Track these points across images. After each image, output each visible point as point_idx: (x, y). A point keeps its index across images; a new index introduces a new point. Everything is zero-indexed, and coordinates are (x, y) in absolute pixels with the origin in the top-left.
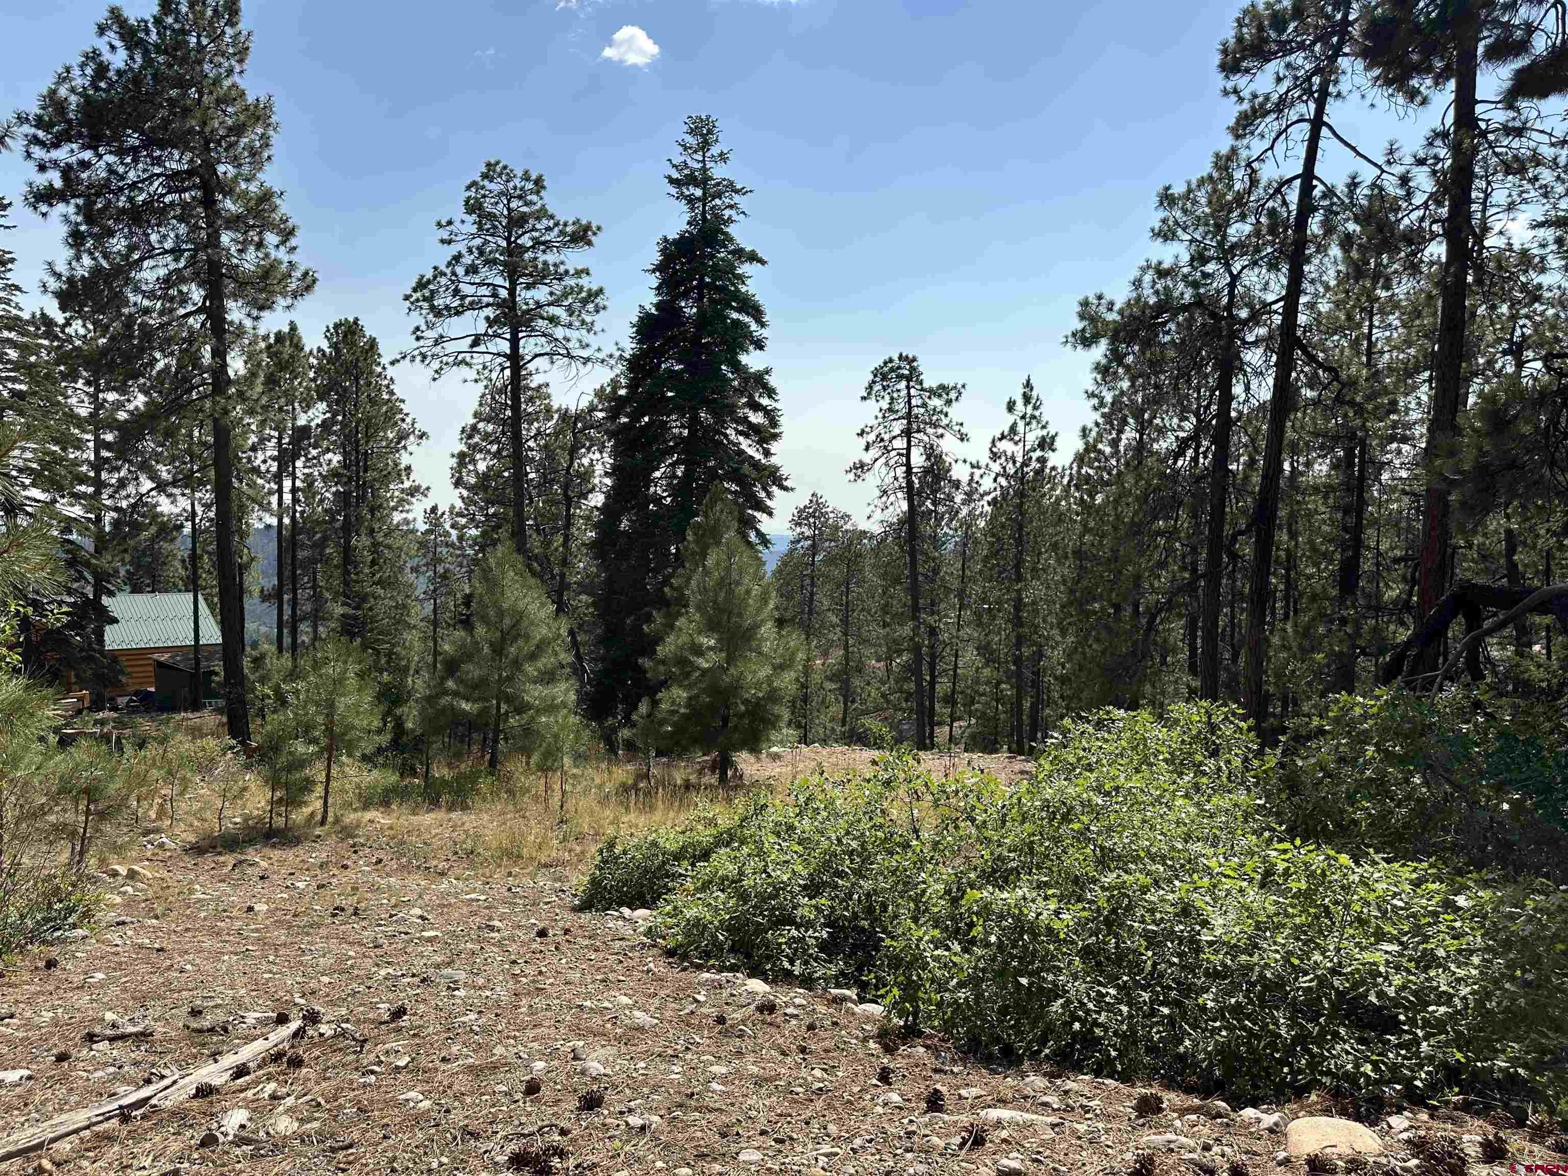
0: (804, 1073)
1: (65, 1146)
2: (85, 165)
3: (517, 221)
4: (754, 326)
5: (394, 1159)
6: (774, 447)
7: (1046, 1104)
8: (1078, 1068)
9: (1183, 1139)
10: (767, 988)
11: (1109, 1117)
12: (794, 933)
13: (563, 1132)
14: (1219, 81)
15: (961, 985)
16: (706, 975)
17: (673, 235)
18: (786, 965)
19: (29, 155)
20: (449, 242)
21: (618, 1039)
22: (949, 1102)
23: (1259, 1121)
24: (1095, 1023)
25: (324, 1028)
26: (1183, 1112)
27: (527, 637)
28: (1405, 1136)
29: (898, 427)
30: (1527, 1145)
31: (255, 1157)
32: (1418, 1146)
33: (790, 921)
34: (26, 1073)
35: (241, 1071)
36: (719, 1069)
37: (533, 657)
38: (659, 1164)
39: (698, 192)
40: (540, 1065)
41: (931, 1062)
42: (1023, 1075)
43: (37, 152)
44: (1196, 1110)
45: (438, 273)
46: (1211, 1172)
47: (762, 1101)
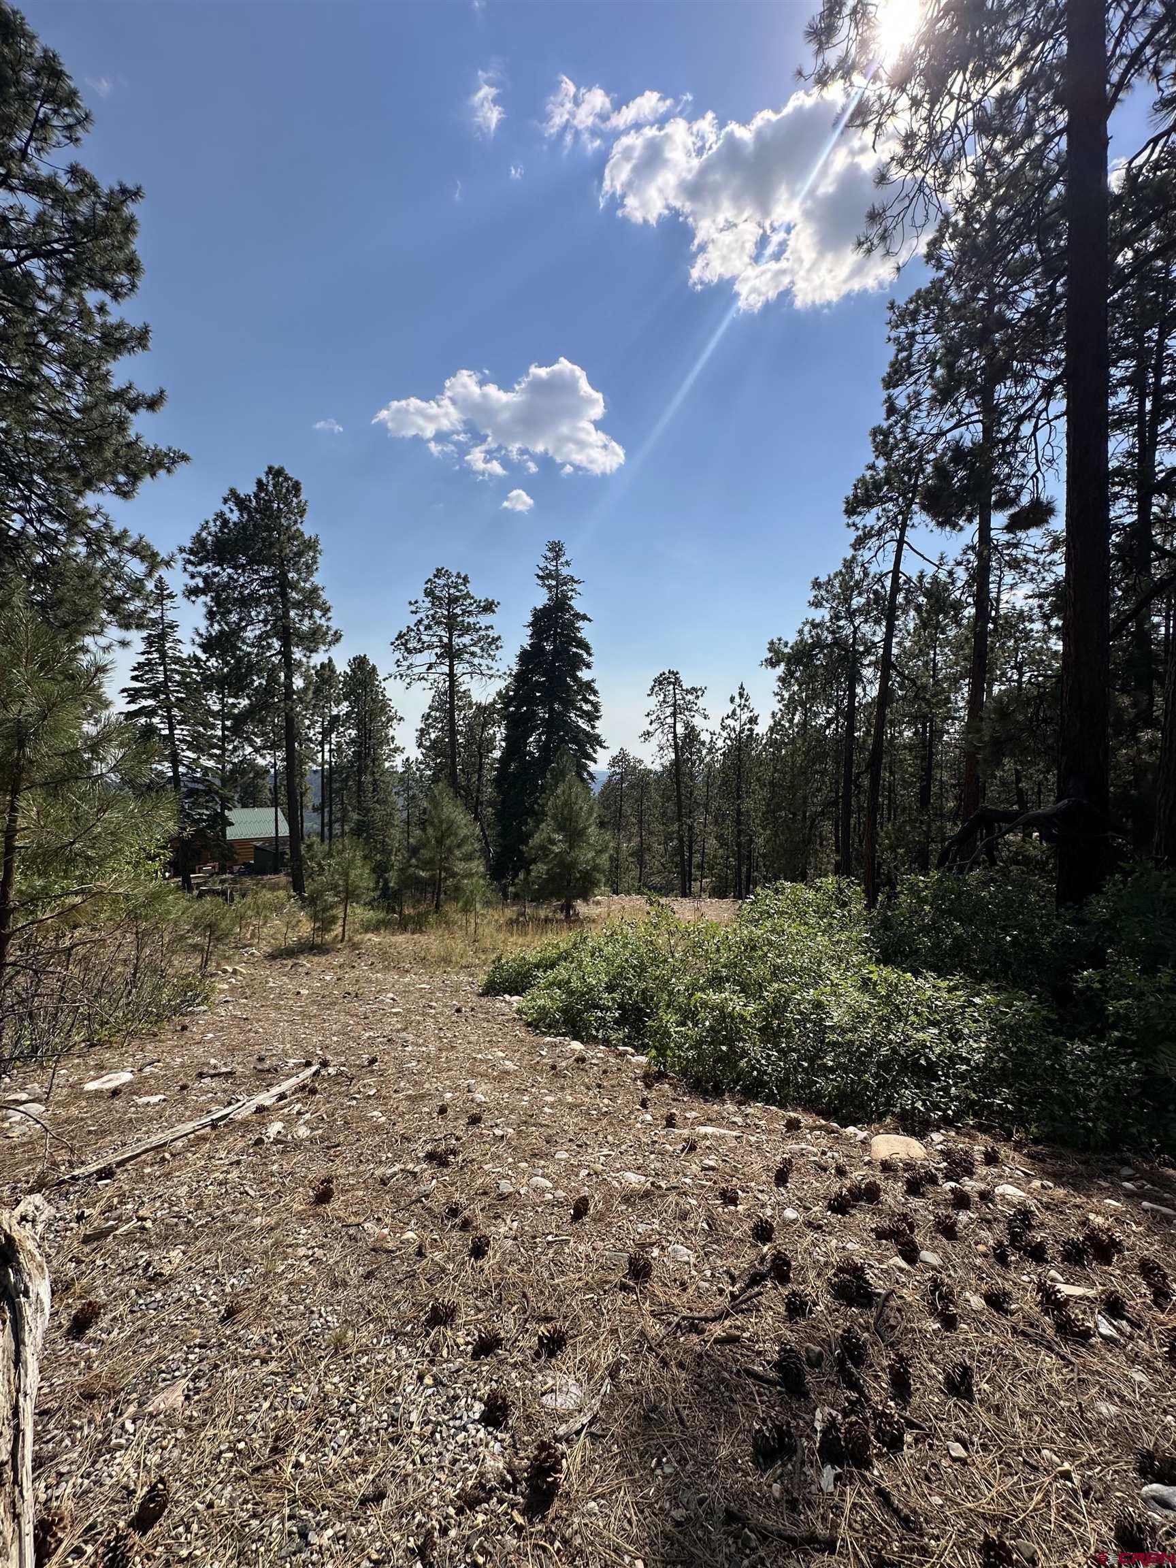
0: (598, 1101)
1: (179, 1144)
2: (216, 574)
3: (453, 600)
4: (585, 656)
5: (362, 1154)
6: (597, 723)
7: (734, 1123)
8: (756, 1098)
9: (810, 1148)
10: (582, 1047)
11: (771, 1132)
12: (599, 1014)
13: (458, 1139)
14: (845, 519)
15: (691, 1048)
16: (548, 1039)
17: (539, 607)
18: (594, 1033)
19: (185, 570)
20: (415, 613)
21: (494, 1079)
22: (678, 1120)
23: (856, 1135)
24: (765, 1072)
25: (332, 1070)
26: (812, 1129)
27: (456, 835)
28: (939, 1147)
29: (669, 711)
30: (1012, 1154)
31: (284, 1152)
32: (947, 1154)
33: (597, 1007)
34: (162, 1097)
35: (282, 1097)
36: (550, 1099)
37: (459, 846)
38: (510, 1160)
39: (554, 583)
40: (449, 1095)
41: (671, 1093)
42: (723, 1102)
43: (190, 568)
44: (820, 1128)
45: (409, 629)
46: (825, 1169)
47: (571, 1122)
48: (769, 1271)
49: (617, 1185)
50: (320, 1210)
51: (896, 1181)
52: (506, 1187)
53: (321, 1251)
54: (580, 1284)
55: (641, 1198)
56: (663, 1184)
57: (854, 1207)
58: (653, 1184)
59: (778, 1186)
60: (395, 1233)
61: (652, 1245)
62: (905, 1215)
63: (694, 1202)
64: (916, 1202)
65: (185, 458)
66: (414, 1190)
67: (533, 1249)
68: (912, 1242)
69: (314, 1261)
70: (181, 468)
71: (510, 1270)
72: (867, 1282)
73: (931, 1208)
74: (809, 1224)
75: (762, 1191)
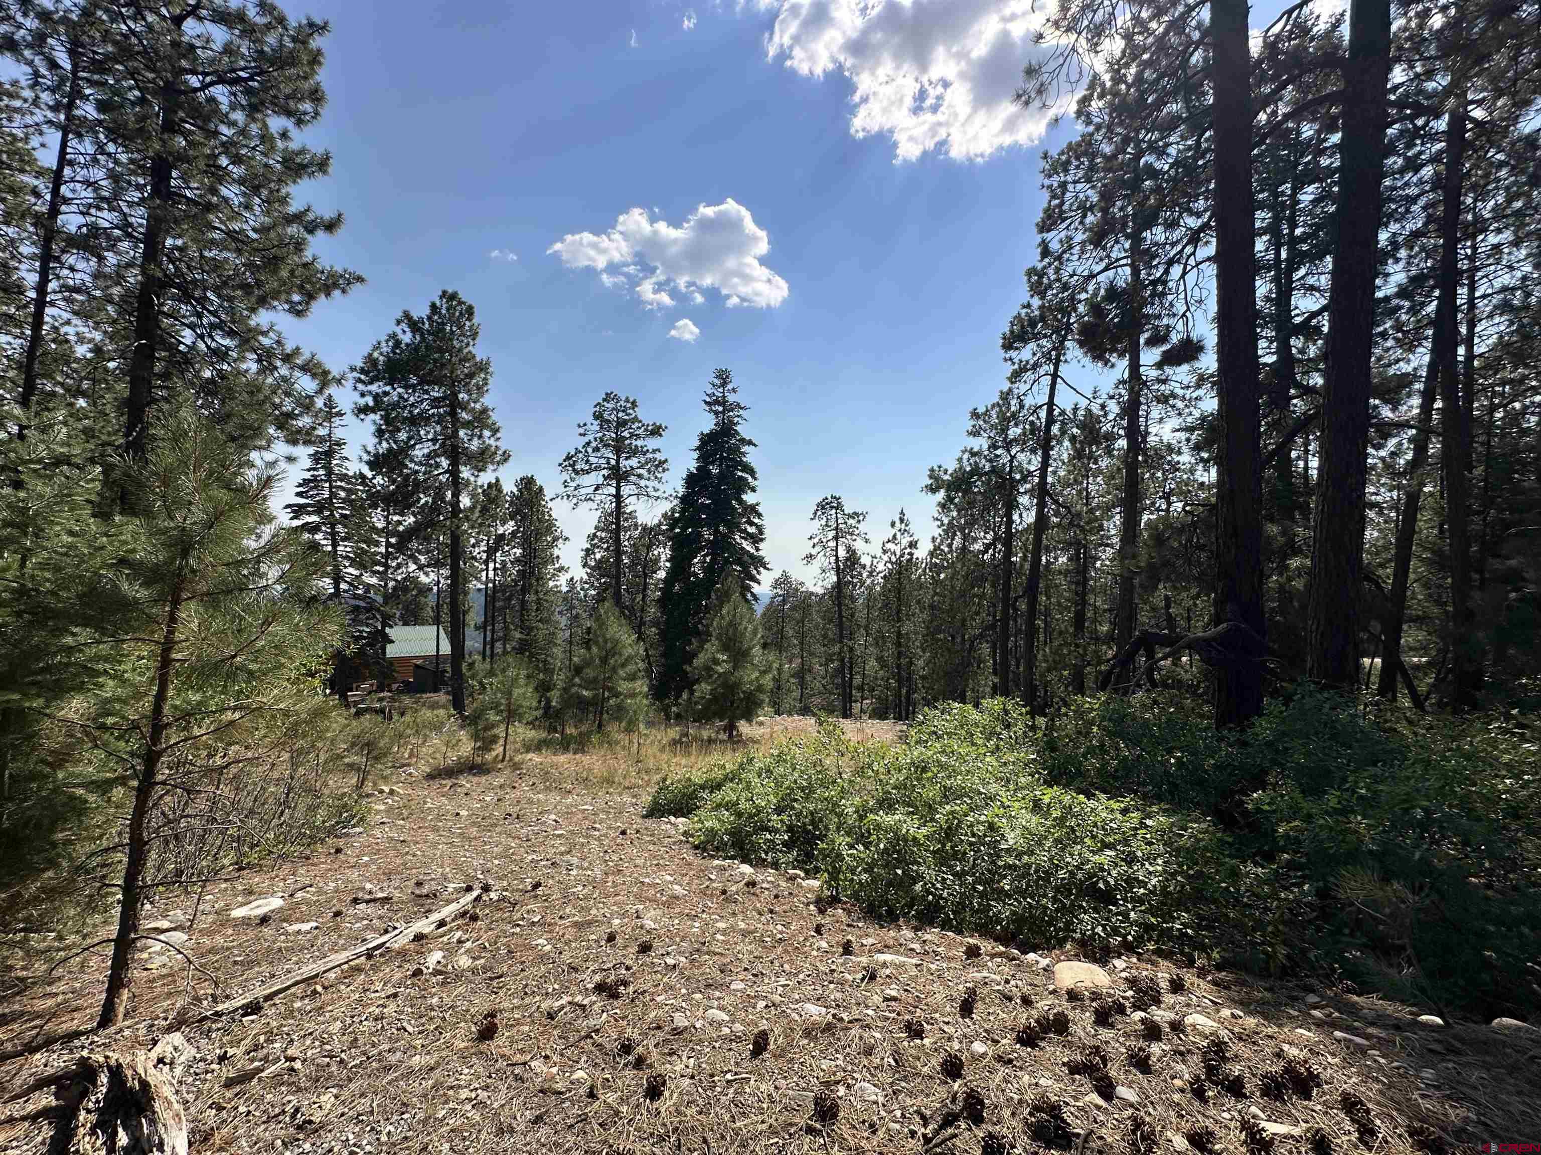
0: (771, 927)
1: (332, 975)
2: (386, 394)
3: (622, 424)
4: (750, 480)
5: (526, 986)
6: (761, 546)
7: (912, 950)
8: (931, 924)
9: (993, 976)
10: (752, 870)
11: (950, 959)
12: (768, 836)
13: (628, 969)
14: (1002, 352)
15: (864, 871)
16: (716, 862)
17: (706, 431)
18: (763, 856)
19: (355, 388)
20: (584, 435)
21: (664, 904)
22: (855, 946)
23: (1037, 962)
24: (941, 897)
25: (493, 895)
26: (993, 956)
27: (621, 654)
28: (1124, 975)
29: (832, 534)
30: (1196, 981)
31: (444, 984)
32: (1132, 982)
33: (767, 829)
34: (314, 924)
35: (442, 924)
36: (721, 925)
37: (623, 665)
38: (684, 991)
39: (721, 409)
40: (616, 922)
41: (845, 919)
42: (899, 928)
43: (360, 386)
44: (1000, 955)
45: (578, 451)
46: (1010, 999)
47: (746, 948)
48: (962, 1111)
49: (797, 1018)
50: (483, 1047)
51: (1083, 1011)
52: (680, 1021)
53: (485, 1094)
54: (764, 1127)
55: (824, 1030)
56: (845, 1016)
57: (1043, 1039)
58: (834, 1016)
59: (963, 1017)
60: (564, 1072)
61: (838, 1082)
62: (1097, 1048)
63: (878, 1035)
64: (1106, 1034)
65: (360, 279)
66: (584, 1024)
67: (712, 1088)
68: (1109, 1078)
69: (479, 1105)
70: (357, 287)
71: (688, 1112)
72: (1064, 1121)
73: (1121, 1039)
74: (999, 1059)
75: (948, 1023)
